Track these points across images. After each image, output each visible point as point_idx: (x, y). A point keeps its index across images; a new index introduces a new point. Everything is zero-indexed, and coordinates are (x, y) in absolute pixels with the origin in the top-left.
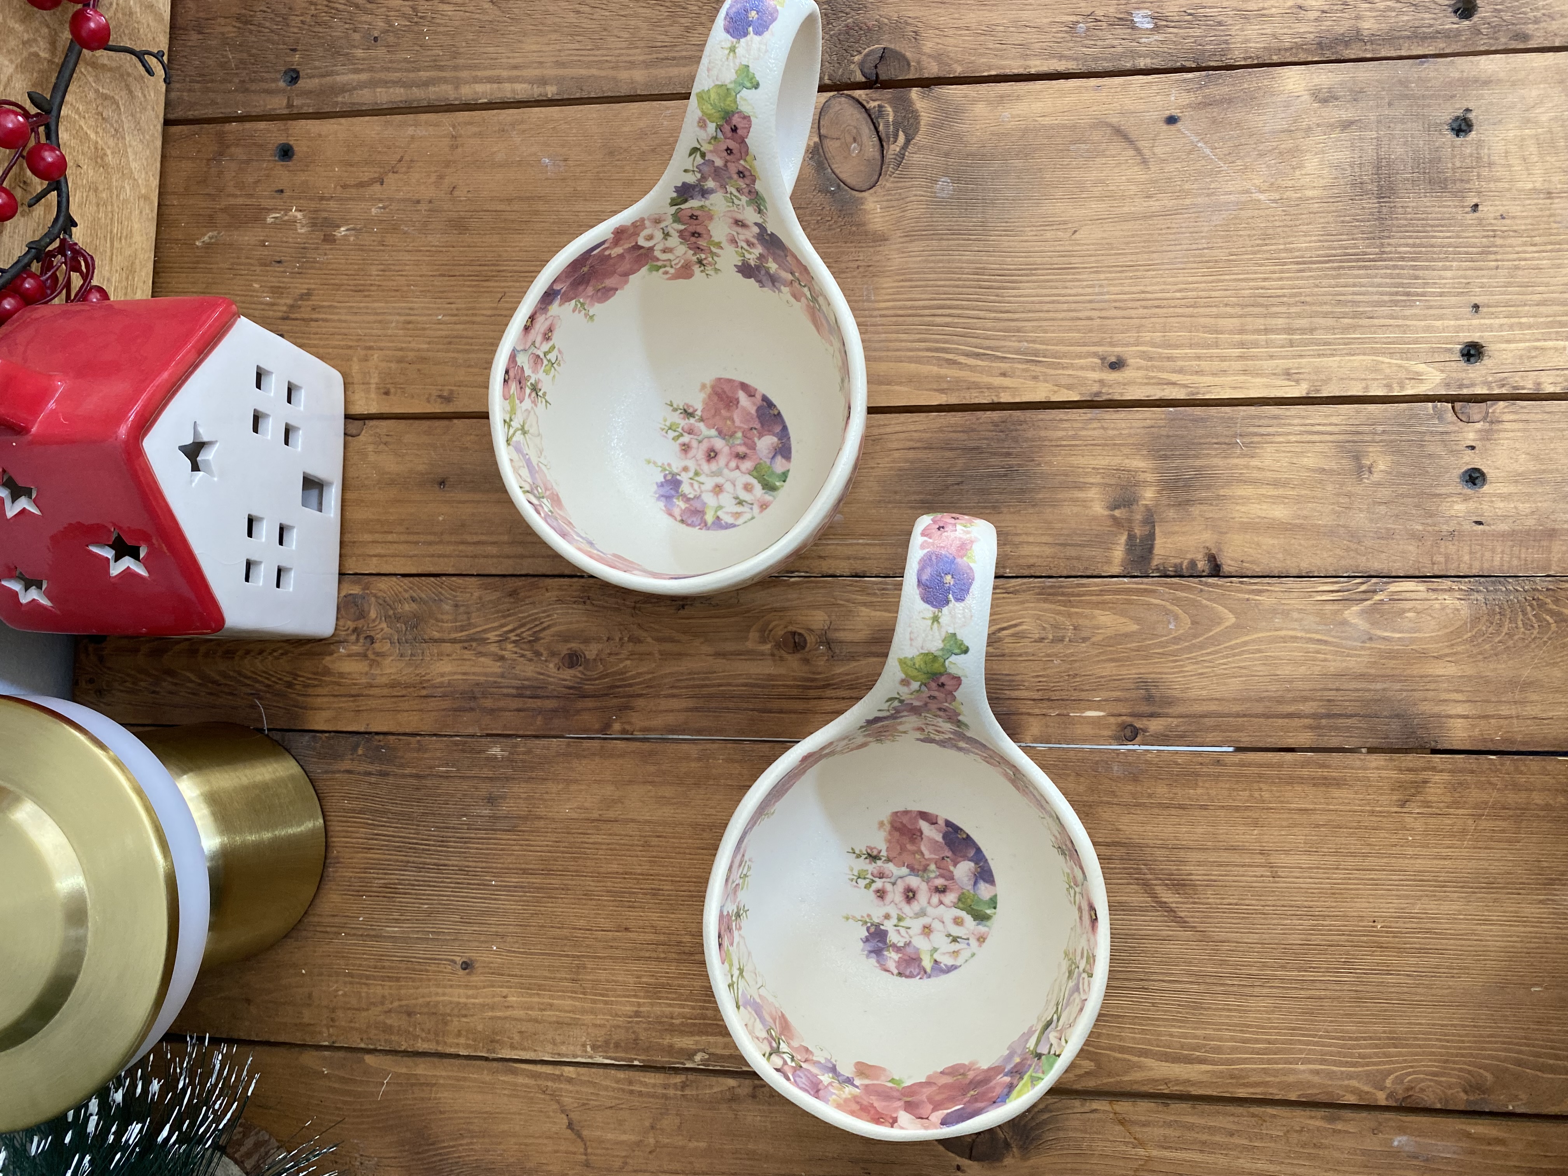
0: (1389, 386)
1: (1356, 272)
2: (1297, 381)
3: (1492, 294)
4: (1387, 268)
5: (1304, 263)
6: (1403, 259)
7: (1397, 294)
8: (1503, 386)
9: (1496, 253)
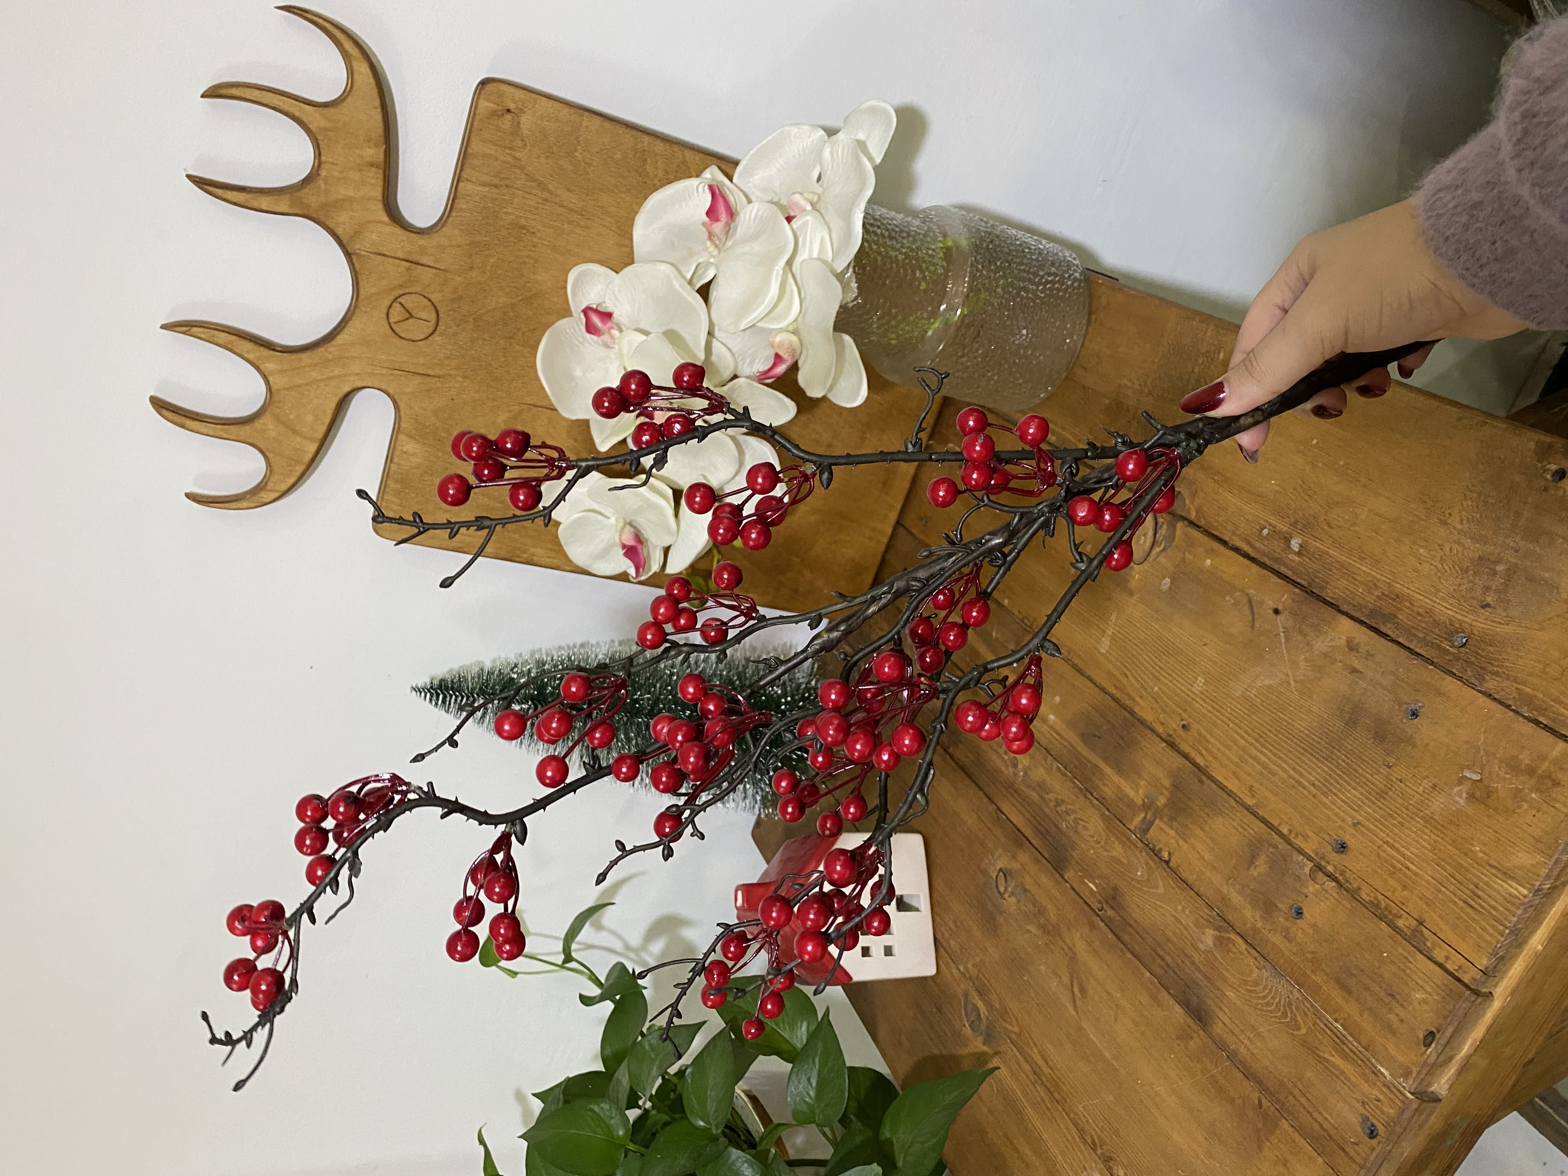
0: (1290, 831)
1: (1312, 758)
2: (1253, 796)
3: (1368, 820)
4: (1327, 766)
5: (1291, 735)
6: (1337, 767)
7: (1324, 785)
8: (1341, 874)
9: (1384, 798)
